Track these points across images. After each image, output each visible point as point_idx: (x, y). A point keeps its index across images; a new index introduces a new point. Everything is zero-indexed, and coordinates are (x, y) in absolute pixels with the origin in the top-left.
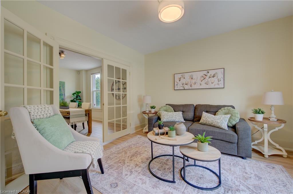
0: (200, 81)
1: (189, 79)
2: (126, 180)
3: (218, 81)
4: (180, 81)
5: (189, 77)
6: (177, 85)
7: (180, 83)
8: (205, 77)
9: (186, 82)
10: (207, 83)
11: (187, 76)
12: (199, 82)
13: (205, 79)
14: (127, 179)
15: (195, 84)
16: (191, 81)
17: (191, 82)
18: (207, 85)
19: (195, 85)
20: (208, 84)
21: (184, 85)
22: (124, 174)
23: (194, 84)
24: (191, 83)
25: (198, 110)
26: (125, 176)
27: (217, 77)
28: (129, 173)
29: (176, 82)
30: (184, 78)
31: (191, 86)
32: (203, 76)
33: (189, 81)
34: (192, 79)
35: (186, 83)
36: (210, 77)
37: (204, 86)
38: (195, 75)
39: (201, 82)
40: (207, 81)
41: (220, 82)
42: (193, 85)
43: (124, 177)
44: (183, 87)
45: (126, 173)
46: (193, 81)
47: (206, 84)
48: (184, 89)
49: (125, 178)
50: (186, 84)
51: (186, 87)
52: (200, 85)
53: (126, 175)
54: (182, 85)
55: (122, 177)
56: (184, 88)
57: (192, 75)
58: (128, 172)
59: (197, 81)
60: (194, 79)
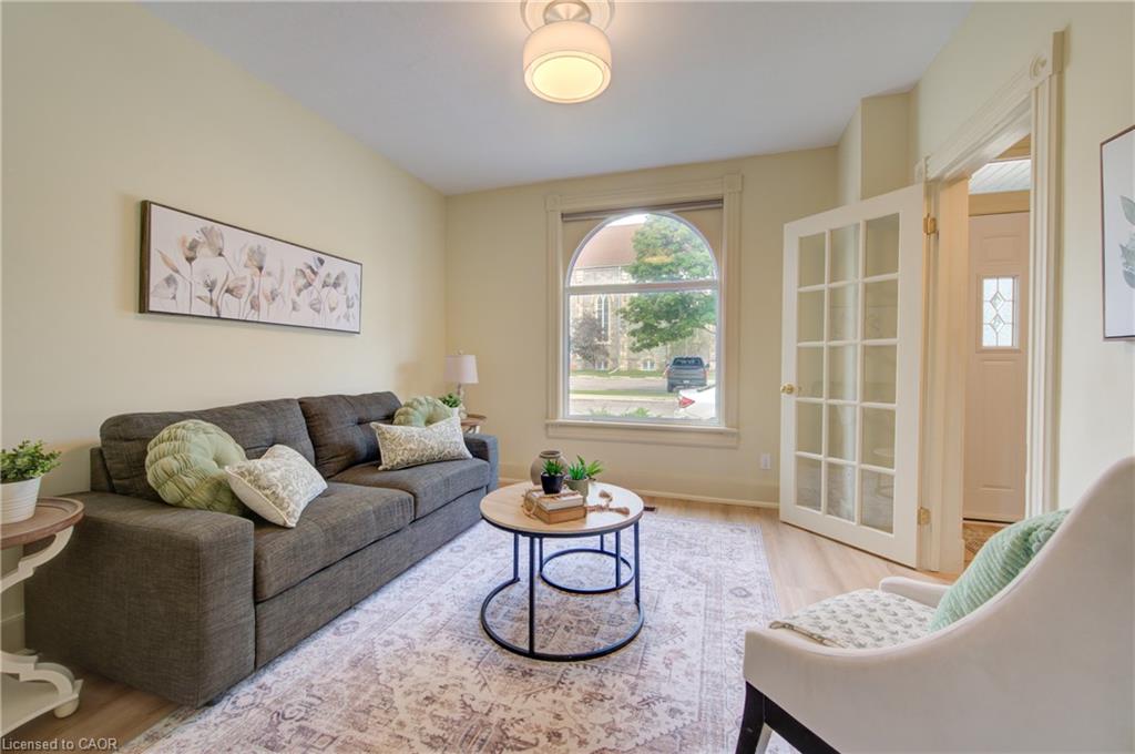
0: (294, 292)
1: (246, 266)
2: (701, 704)
3: (348, 307)
4: (190, 260)
5: (245, 258)
6: (170, 281)
7: (192, 276)
8: (313, 280)
9: (231, 277)
10: (317, 306)
11: (233, 242)
12: (287, 290)
13: (310, 285)
14: (697, 700)
15: (273, 299)
16: (256, 279)
17: (257, 286)
18: (316, 314)
19: (275, 304)
20: (318, 311)
21: (215, 293)
22: (677, 722)
23: (266, 297)
24: (255, 292)
25: (327, 421)
26: (682, 713)
27: (345, 289)
28: (661, 708)
29: (165, 259)
30: (220, 255)
31: (252, 307)
32: (304, 273)
33: (245, 278)
34: (261, 269)
35: (231, 286)
36: (325, 285)
37: (305, 317)
38: (275, 255)
39: (298, 295)
40: (315, 295)
41: (351, 310)
42: (263, 302)
43: (691, 714)
44: (211, 303)
45: (663, 716)
46: (266, 284)
47: (314, 309)
48: (219, 318)
49: (695, 709)
50: (227, 291)
51: (230, 307)
52: (294, 308)
53: (673, 712)
54: (205, 292)
55: (696, 719)
56: (218, 313)
57: (259, 247)
58: (655, 714)
59: (280, 285)
60: (269, 274)
